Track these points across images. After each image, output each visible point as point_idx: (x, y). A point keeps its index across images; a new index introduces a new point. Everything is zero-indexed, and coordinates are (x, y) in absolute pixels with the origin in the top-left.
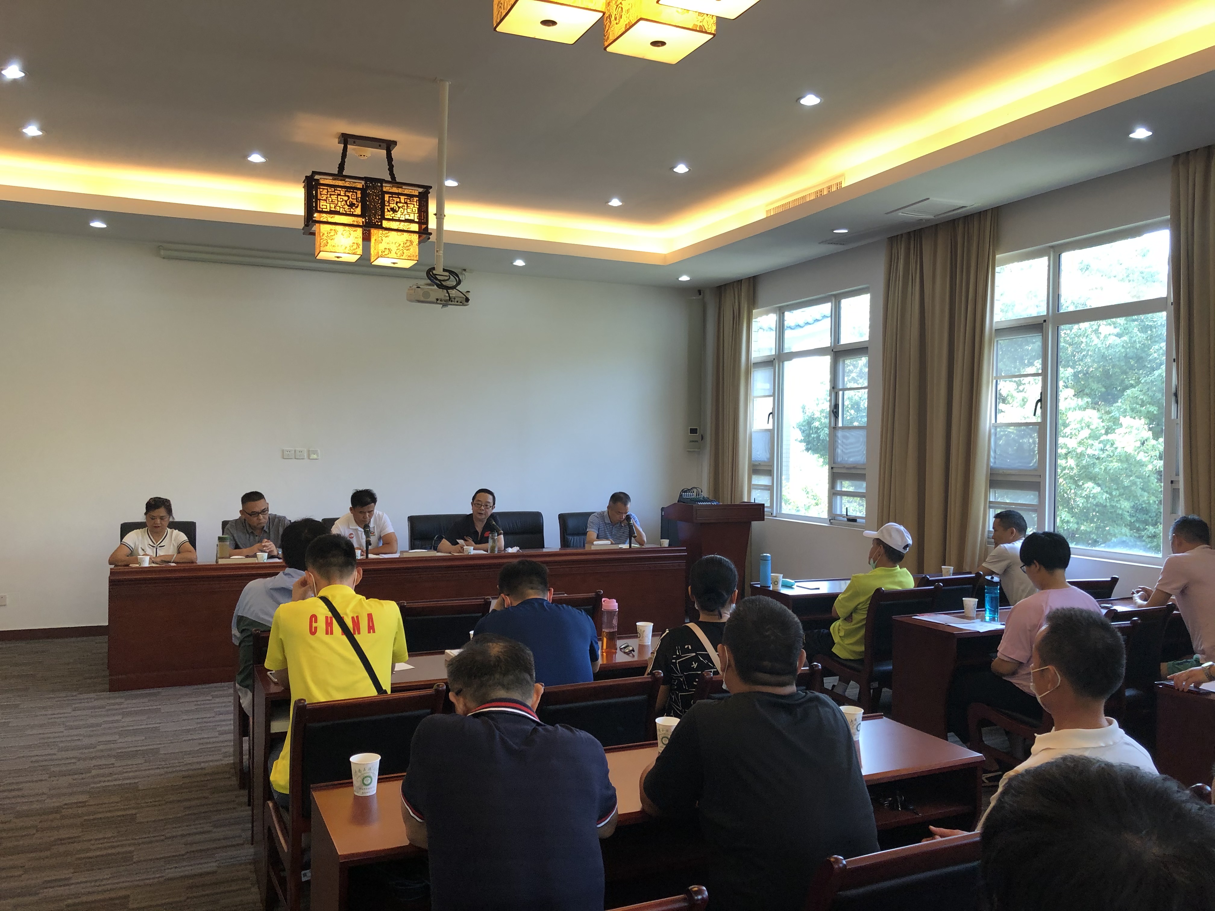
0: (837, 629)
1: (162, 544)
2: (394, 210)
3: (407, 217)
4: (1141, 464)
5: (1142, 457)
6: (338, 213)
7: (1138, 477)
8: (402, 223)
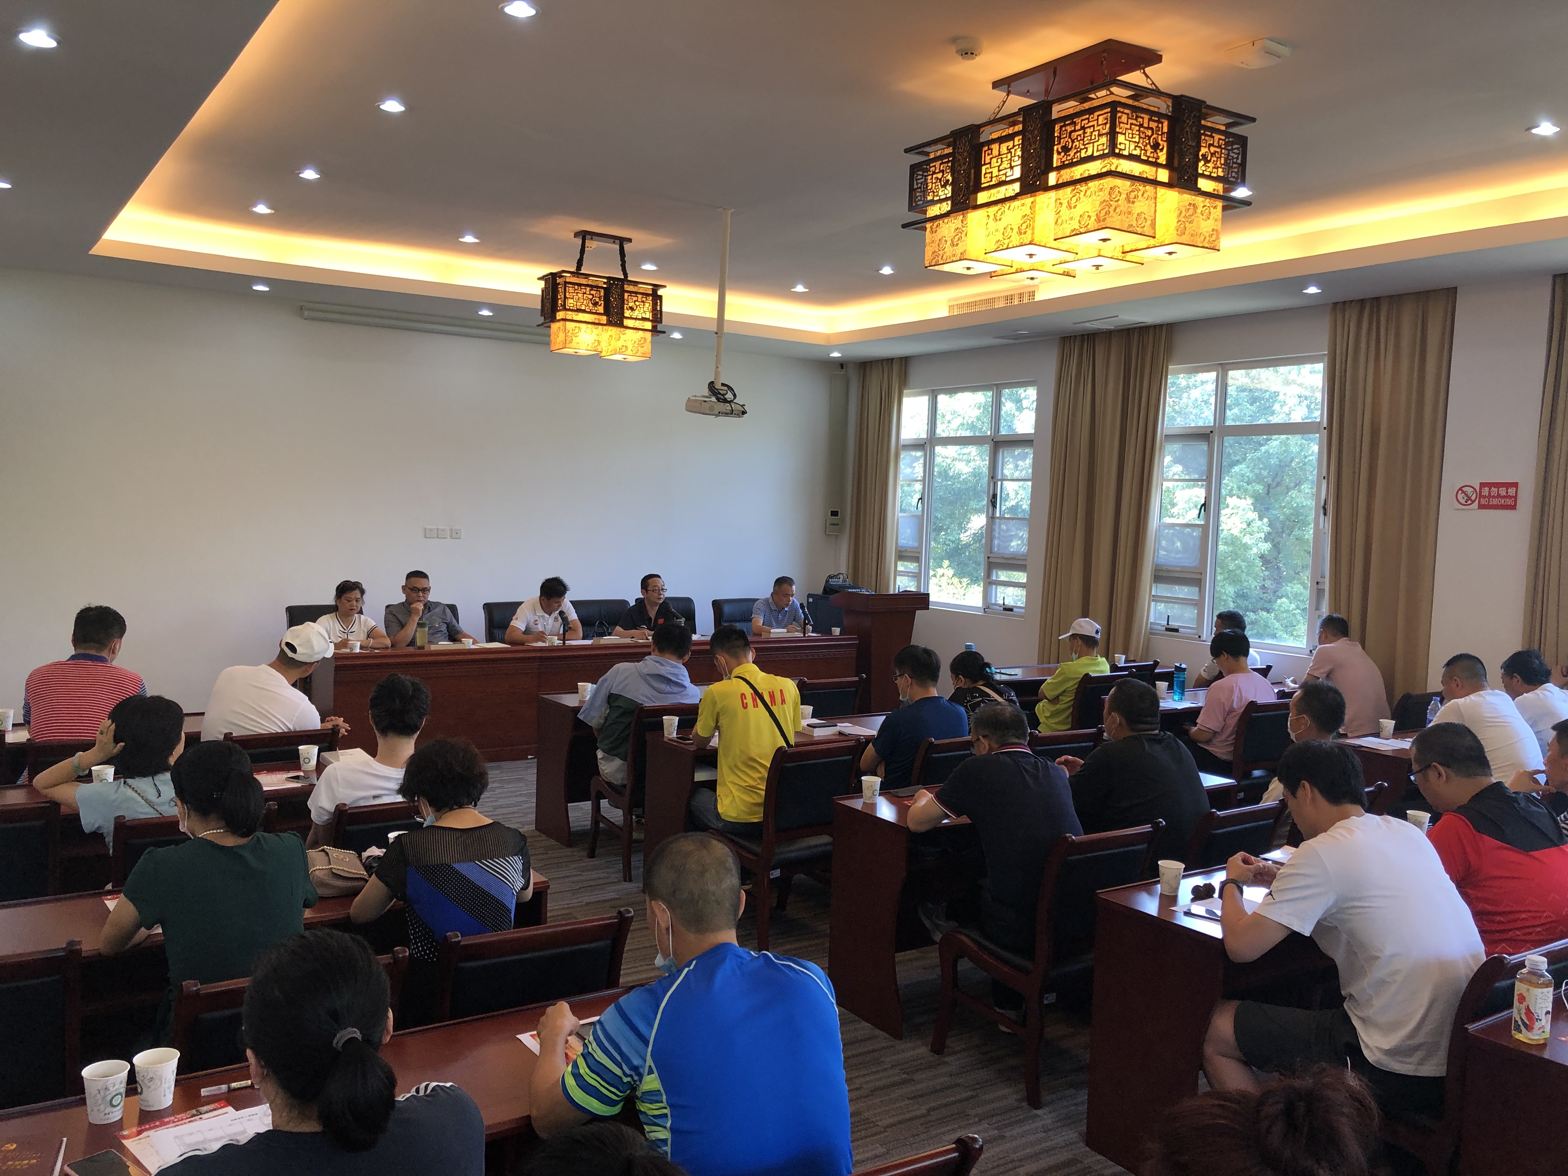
0: (1042, 709)
1: (351, 630)
2: (632, 309)
3: (644, 316)
4: (1246, 547)
5: (1247, 540)
6: (584, 311)
7: (1243, 561)
8: (638, 322)
